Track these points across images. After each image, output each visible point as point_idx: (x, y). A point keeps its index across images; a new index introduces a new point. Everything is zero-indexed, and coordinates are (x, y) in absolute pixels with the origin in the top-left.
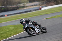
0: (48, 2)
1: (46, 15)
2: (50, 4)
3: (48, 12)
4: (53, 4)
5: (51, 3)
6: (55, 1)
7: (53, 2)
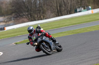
0: (18, 17)
1: (14, 37)
2: (21, 20)
3: (17, 34)
4: (25, 20)
5: (23, 19)
6: (29, 16)
7: (26, 18)
